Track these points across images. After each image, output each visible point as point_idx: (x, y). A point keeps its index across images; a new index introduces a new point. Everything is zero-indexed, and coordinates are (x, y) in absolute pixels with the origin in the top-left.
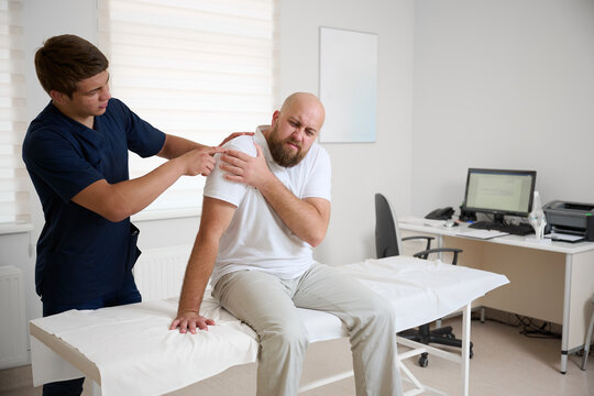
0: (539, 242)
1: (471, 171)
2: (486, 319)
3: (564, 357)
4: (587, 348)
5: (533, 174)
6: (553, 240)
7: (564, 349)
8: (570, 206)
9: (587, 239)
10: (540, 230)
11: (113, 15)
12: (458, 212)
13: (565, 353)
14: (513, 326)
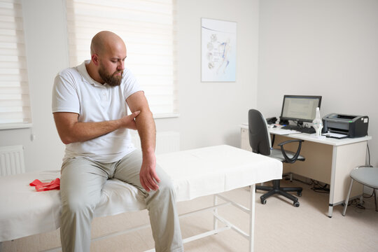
0: (318, 138)
1: (285, 96)
2: (293, 179)
3: (331, 208)
4: (347, 203)
5: (320, 98)
6: (327, 137)
7: (331, 203)
8: (341, 117)
9: (349, 137)
10: (319, 130)
11: (76, 11)
12: (279, 120)
13: (332, 205)
14: (308, 184)
